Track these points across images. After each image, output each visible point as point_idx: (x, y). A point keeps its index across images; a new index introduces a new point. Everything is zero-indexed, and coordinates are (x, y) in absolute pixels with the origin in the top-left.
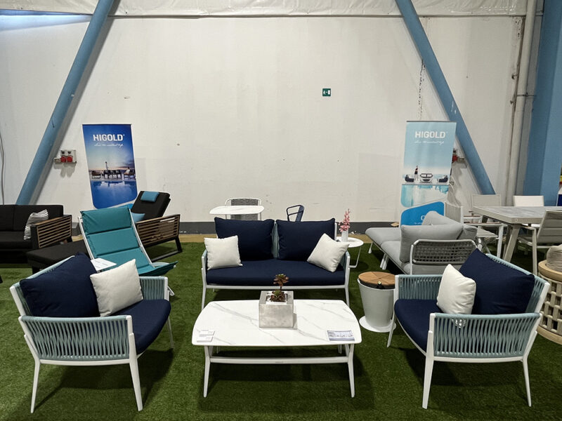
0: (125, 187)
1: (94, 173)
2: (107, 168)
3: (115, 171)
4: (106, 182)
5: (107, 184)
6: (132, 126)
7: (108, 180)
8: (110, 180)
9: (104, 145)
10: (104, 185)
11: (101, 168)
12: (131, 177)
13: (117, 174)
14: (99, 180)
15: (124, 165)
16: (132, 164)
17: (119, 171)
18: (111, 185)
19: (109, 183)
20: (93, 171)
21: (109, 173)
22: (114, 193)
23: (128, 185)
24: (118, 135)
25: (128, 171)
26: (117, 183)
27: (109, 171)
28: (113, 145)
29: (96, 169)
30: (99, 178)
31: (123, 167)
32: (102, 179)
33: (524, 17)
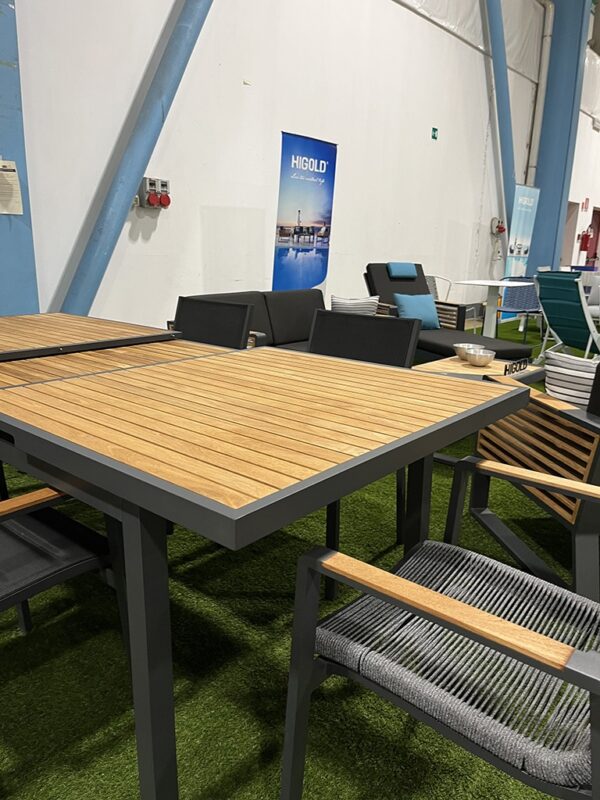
0: (315, 258)
1: (282, 231)
2: (299, 222)
3: (308, 228)
4: (294, 249)
5: (294, 252)
6: (338, 147)
7: (296, 246)
8: (300, 246)
9: (302, 178)
10: (292, 253)
11: (292, 222)
12: (326, 240)
13: (310, 234)
14: (286, 245)
15: (321, 219)
16: (327, 220)
17: (313, 227)
18: (300, 254)
19: (298, 251)
20: (282, 228)
21: (300, 231)
22: (301, 271)
23: (320, 255)
24: (322, 162)
25: (323, 229)
26: (308, 251)
27: (301, 228)
28: (313, 179)
29: (284, 223)
30: (287, 241)
31: (318, 222)
32: (291, 242)
33: (537, 85)
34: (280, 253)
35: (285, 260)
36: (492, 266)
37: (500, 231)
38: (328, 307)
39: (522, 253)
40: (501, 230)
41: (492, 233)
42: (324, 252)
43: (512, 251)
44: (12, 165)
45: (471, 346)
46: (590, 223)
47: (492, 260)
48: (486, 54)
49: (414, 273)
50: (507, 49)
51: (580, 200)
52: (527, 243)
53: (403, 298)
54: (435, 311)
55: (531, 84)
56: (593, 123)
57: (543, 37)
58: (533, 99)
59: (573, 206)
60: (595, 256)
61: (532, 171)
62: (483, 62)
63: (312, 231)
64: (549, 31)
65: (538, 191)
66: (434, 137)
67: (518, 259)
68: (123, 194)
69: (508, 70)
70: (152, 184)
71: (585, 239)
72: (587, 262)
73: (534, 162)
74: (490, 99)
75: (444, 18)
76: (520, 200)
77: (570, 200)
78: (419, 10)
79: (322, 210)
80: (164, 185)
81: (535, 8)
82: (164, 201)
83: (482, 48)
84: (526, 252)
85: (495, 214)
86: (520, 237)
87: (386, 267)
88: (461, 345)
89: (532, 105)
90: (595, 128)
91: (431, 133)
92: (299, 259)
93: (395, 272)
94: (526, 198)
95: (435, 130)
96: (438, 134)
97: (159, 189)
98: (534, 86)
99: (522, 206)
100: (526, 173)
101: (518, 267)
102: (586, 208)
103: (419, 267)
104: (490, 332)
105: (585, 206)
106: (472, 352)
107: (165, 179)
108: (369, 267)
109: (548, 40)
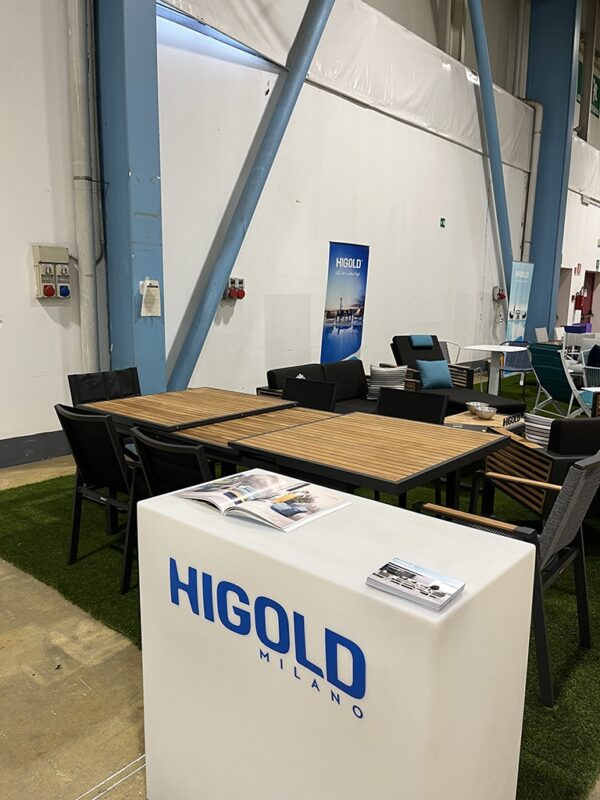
0: (353, 333)
1: (329, 314)
2: (341, 306)
3: (347, 311)
8: (342, 325)
10: (335, 330)
11: (335, 307)
12: (361, 319)
13: (349, 315)
15: (356, 303)
16: (362, 304)
17: (350, 309)
19: (340, 328)
20: (328, 311)
21: (341, 313)
22: (342, 342)
24: (358, 260)
25: (359, 310)
26: (347, 328)
27: (342, 311)
29: (331, 308)
30: (332, 322)
31: (355, 306)
32: (335, 322)
33: (529, 174)
34: (327, 331)
35: (331, 335)
36: (495, 327)
37: (501, 298)
38: (367, 373)
39: (521, 317)
40: (501, 296)
41: (494, 299)
42: (359, 328)
43: (511, 317)
44: (156, 283)
45: (479, 404)
46: (583, 285)
47: (495, 322)
48: (483, 155)
49: (431, 343)
50: (501, 149)
51: (573, 266)
52: (524, 309)
53: (424, 364)
54: (449, 372)
55: (523, 173)
56: (582, 199)
57: (534, 133)
58: (525, 186)
59: (566, 272)
60: (590, 313)
61: (527, 246)
62: (481, 161)
63: (350, 313)
64: (538, 128)
65: (533, 265)
66: (442, 226)
67: (517, 322)
68: (215, 292)
69: (503, 166)
70: (233, 282)
71: (578, 300)
72: (582, 319)
73: (528, 238)
74: (489, 191)
75: (447, 132)
76: (517, 274)
77: (562, 266)
78: (430, 129)
79: (358, 296)
80: (241, 282)
81: (526, 109)
82: (240, 294)
83: (480, 150)
84: (524, 317)
85: (497, 284)
86: (518, 304)
87: (409, 339)
88: (471, 404)
89: (525, 191)
90: (583, 203)
91: (439, 222)
92: (341, 334)
93: (415, 343)
94: (522, 272)
95: (443, 220)
96: (445, 223)
97: (237, 285)
98: (527, 175)
99: (518, 278)
100: (522, 247)
101: (517, 330)
102: (579, 273)
103: (434, 338)
104: (494, 390)
105: (578, 271)
106: (480, 409)
107: (241, 278)
108: (395, 339)
109: (538, 136)
